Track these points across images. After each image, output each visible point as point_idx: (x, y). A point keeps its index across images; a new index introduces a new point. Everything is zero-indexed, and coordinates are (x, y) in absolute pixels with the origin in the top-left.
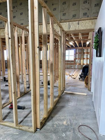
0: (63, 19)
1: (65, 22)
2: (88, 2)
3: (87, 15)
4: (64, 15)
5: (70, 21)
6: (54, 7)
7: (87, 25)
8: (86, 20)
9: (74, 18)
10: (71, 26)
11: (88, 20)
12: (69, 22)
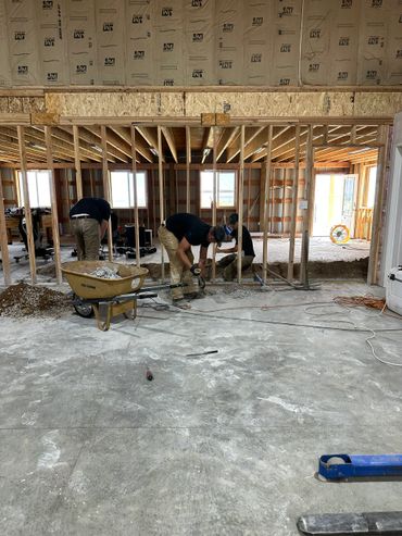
0: (309, 81)
1: (316, 91)
2: (380, 41)
3: (376, 78)
4: (313, 68)
5: (331, 90)
6: (285, 39)
7: (374, 104)
8: (373, 91)
9: (341, 82)
10: (332, 104)
11: (377, 90)
12: (327, 91)
